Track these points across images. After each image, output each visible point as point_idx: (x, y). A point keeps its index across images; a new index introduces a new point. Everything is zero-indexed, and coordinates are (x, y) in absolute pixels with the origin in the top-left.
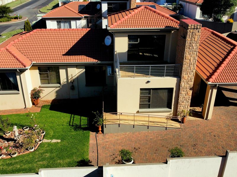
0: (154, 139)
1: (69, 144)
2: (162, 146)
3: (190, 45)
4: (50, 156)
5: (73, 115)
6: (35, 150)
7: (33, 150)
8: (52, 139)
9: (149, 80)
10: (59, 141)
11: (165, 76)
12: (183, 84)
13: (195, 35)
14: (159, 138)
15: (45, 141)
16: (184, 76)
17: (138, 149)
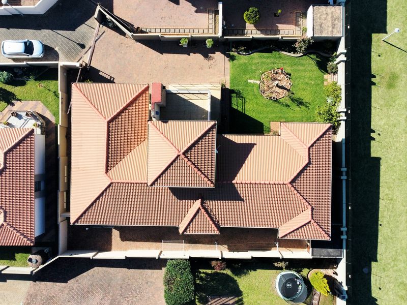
1: (242, 76)
5: (244, 112)
15: (258, 82)
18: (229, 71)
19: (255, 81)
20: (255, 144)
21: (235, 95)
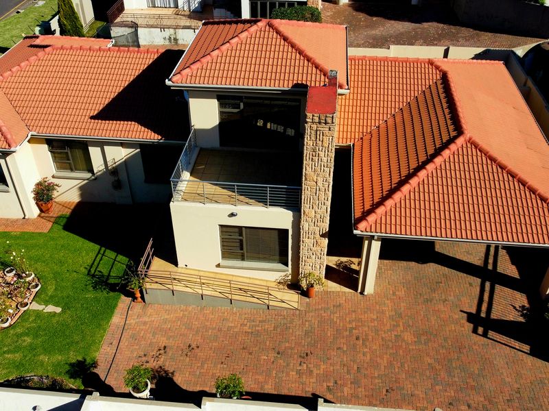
0: (236, 330)
1: (73, 320)
2: (244, 348)
3: (314, 153)
4: (31, 344)
5: (103, 249)
6: (11, 326)
7: (6, 325)
8: (46, 303)
9: (235, 212)
10: (59, 310)
11: (270, 205)
12: (305, 225)
13: (323, 135)
14: (246, 329)
15: (35, 306)
16: (307, 210)
17: (195, 348)
18: (107, 337)
19: (40, 307)
20: (92, 118)
21: (112, 281)
